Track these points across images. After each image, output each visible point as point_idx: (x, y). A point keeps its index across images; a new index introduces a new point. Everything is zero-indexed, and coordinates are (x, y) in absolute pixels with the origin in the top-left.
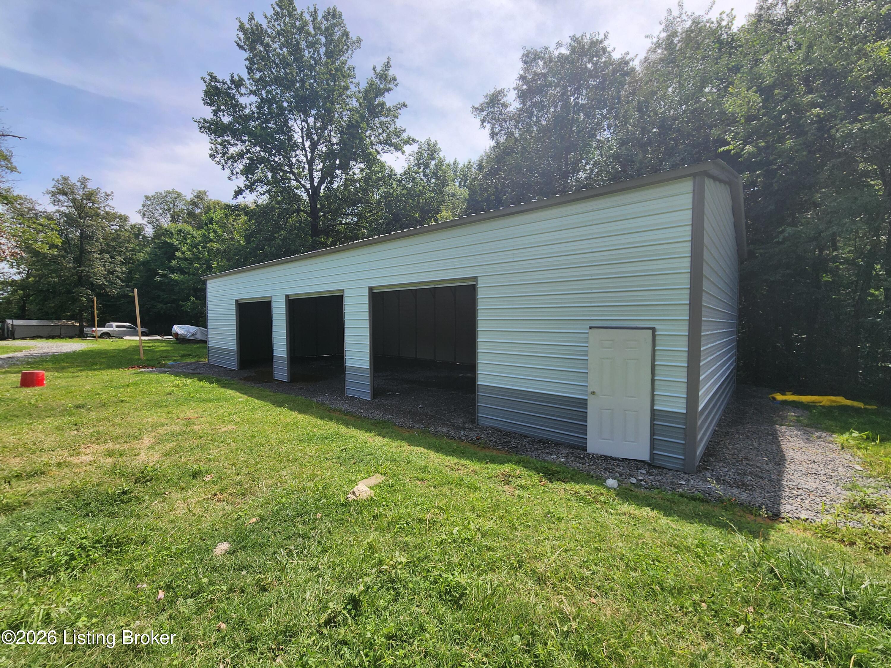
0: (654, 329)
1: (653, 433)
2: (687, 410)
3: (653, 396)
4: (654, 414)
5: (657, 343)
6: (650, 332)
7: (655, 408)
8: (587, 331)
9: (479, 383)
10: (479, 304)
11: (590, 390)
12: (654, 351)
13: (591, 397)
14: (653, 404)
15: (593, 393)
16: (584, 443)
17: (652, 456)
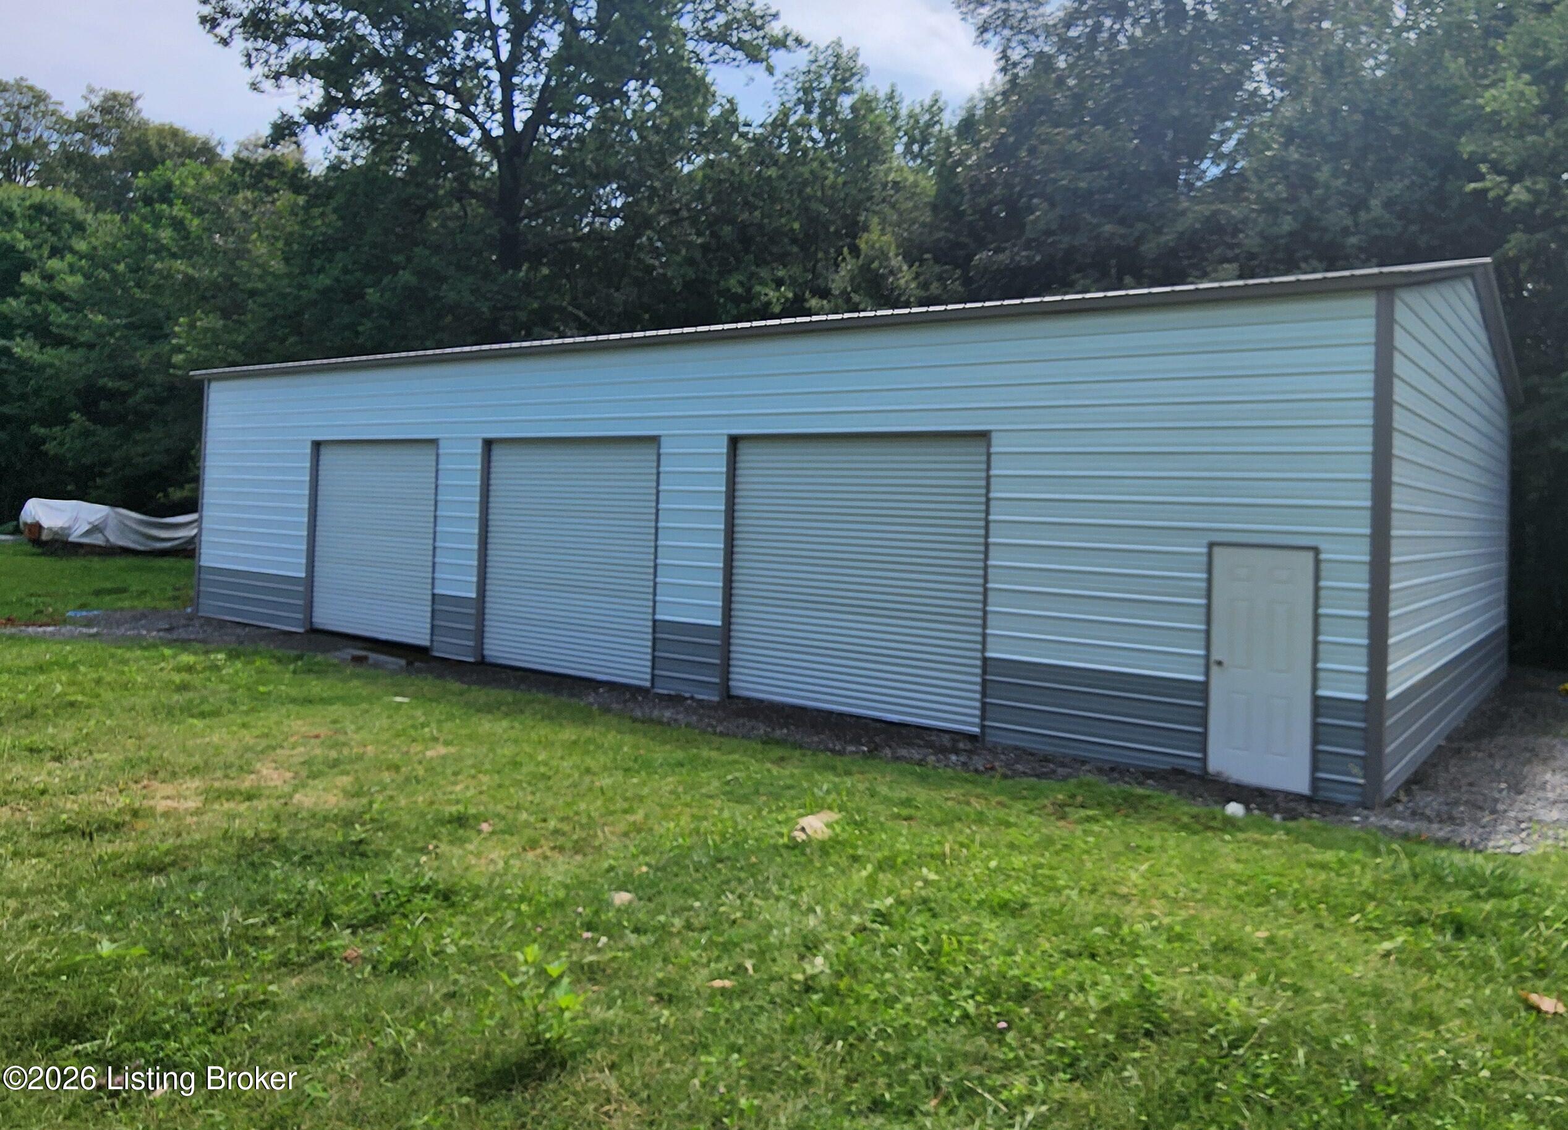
0: (1316, 550)
2: (1366, 693)
3: (1315, 673)
4: (1317, 705)
5: (1322, 574)
6: (1311, 554)
8: (1204, 550)
9: (989, 654)
10: (993, 487)
11: (1215, 656)
12: (1317, 589)
13: (1215, 670)
14: (1315, 686)
15: (1220, 663)
16: (1194, 768)
17: (1315, 781)
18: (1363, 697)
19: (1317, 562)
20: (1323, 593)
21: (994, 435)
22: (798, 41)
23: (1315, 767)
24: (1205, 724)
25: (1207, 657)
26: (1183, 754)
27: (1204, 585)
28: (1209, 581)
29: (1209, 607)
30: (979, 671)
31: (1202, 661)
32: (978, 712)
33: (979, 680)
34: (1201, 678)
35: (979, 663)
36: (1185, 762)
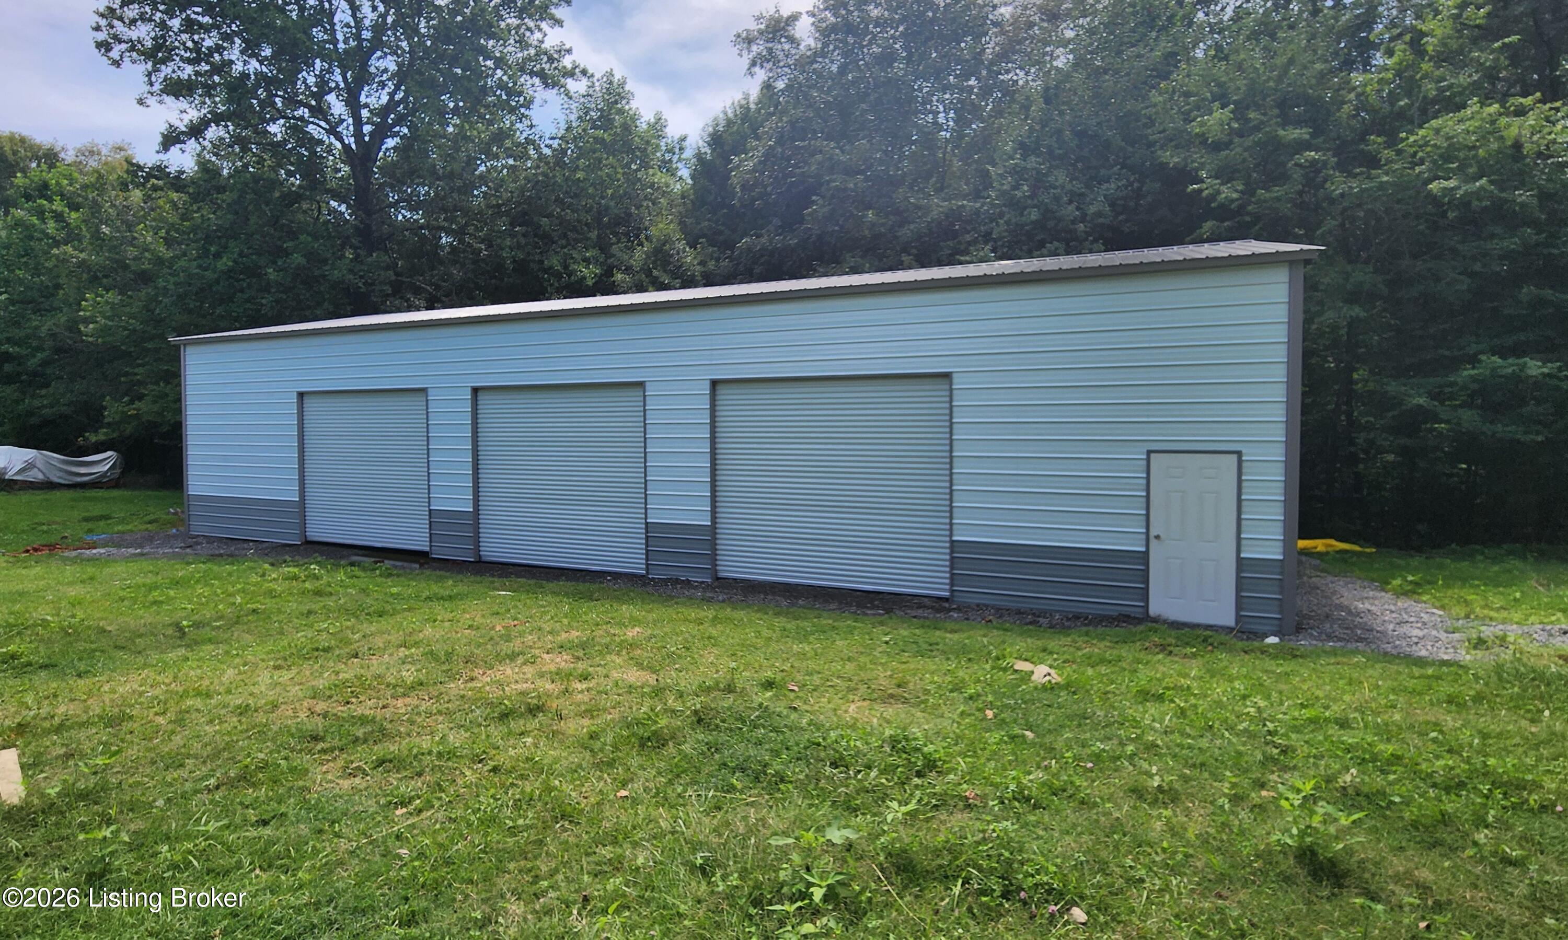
0: (1239, 454)
1: (1239, 588)
2: (1284, 554)
3: (1239, 539)
4: (1241, 563)
5: (1244, 470)
6: (1235, 457)
7: (1242, 555)
8: (1144, 457)
9: (955, 538)
10: (955, 415)
11: (1153, 533)
12: (1240, 481)
13: (1153, 543)
14: (1239, 551)
15: (1157, 537)
16: (1137, 612)
17: (1238, 618)
18: (1281, 557)
19: (1240, 462)
20: (1244, 484)
21: (954, 375)
22: (584, 72)
23: (1239, 606)
24: (1147, 582)
25: (1147, 533)
26: (1131, 604)
27: (1144, 482)
28: (1148, 479)
29: (1148, 497)
30: (948, 551)
31: (1144, 537)
32: (948, 581)
33: (948, 557)
34: (1143, 549)
35: (948, 545)
36: (1133, 609)
